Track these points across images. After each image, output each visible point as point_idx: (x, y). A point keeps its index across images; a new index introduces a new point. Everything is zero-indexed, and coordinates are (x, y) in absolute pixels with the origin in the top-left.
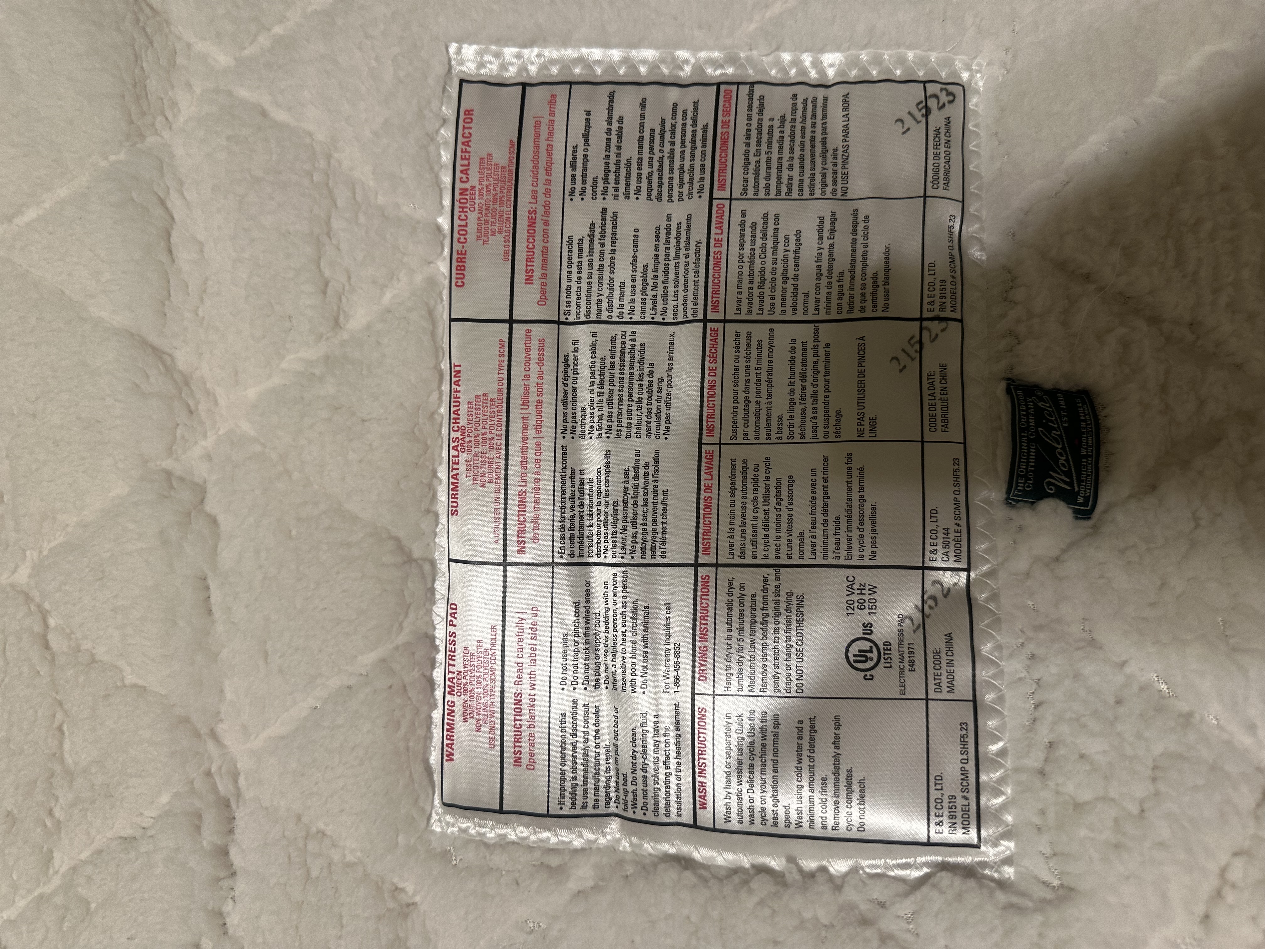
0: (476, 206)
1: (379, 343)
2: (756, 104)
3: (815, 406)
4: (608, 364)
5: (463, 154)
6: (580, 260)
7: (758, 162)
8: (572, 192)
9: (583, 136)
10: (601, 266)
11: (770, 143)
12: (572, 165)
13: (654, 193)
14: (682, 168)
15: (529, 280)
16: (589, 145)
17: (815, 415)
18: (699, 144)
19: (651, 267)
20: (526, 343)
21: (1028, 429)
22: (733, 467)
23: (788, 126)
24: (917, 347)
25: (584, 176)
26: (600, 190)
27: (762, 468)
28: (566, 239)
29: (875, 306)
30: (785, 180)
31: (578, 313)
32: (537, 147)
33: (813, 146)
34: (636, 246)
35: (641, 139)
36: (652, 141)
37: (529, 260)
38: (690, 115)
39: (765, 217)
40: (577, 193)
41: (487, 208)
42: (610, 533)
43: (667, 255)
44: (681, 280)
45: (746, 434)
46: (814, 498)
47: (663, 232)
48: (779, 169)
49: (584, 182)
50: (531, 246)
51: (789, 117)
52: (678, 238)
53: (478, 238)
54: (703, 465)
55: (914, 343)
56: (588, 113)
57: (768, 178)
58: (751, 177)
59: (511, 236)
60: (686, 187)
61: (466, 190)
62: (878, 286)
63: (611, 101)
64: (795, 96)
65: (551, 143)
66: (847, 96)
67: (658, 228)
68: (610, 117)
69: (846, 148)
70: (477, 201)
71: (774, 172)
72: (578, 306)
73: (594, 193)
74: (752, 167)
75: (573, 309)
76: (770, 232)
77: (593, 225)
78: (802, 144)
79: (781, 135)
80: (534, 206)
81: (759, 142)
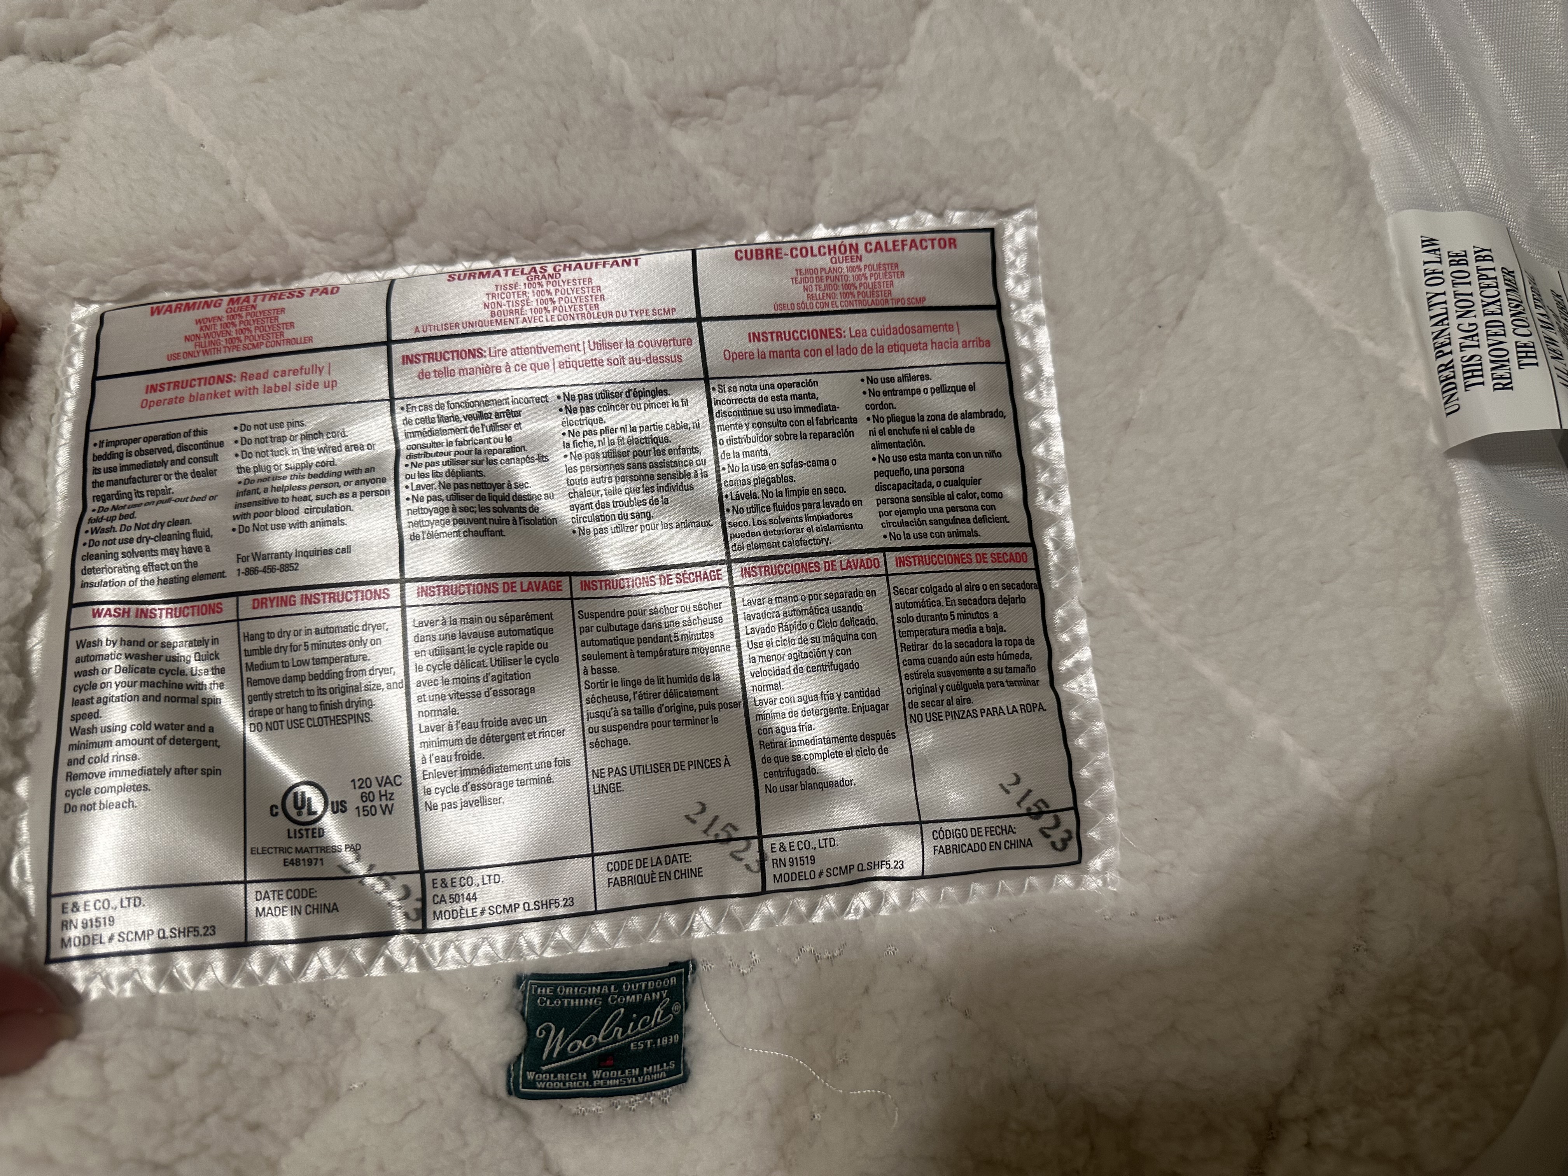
0: (838, 265)
1: (654, 166)
2: (1014, 593)
3: (633, 712)
4: (661, 446)
5: (900, 243)
6: (789, 398)
7: (939, 603)
8: (871, 380)
9: (942, 386)
10: (784, 424)
11: (965, 616)
12: (905, 376)
13: (884, 480)
14: (921, 511)
15: (754, 337)
16: (932, 394)
17: (620, 713)
18: (952, 528)
19: (791, 486)
20: (674, 340)
21: (621, 994)
22: (541, 617)
23: (991, 636)
24: (723, 836)
25: (894, 392)
26: (879, 412)
27: (543, 653)
28: (814, 378)
29: (772, 775)
30: (920, 640)
31: (721, 402)
32: (921, 330)
33: (970, 672)
34: (815, 464)
35: (949, 456)
36: (948, 470)
37: (779, 335)
38: (989, 514)
39: (870, 621)
40: (871, 386)
41: (836, 278)
42: (439, 469)
43: (810, 506)
44: (778, 527)
45: (588, 630)
46: (505, 723)
47: (837, 497)
48: (933, 632)
49: (885, 393)
50: (796, 335)
51: (1001, 636)
52: (834, 516)
53: (798, 271)
54: (542, 579)
55: (728, 832)
56: (972, 388)
57: (920, 618)
58: (919, 597)
59: (806, 311)
60: (898, 519)
61: (857, 250)
62: (799, 776)
63: (992, 415)
64: (1031, 642)
65: (929, 347)
66: (1041, 708)
67: (841, 490)
68: (971, 416)
69: (972, 714)
70: (844, 265)
71: (929, 625)
72: (731, 402)
73: (874, 407)
74: (932, 597)
75: (727, 396)
76: (852, 630)
77: (834, 408)
78: (971, 658)
79: (978, 630)
80: (847, 333)
81: (964, 602)
